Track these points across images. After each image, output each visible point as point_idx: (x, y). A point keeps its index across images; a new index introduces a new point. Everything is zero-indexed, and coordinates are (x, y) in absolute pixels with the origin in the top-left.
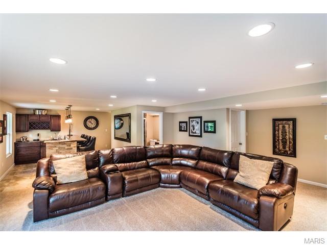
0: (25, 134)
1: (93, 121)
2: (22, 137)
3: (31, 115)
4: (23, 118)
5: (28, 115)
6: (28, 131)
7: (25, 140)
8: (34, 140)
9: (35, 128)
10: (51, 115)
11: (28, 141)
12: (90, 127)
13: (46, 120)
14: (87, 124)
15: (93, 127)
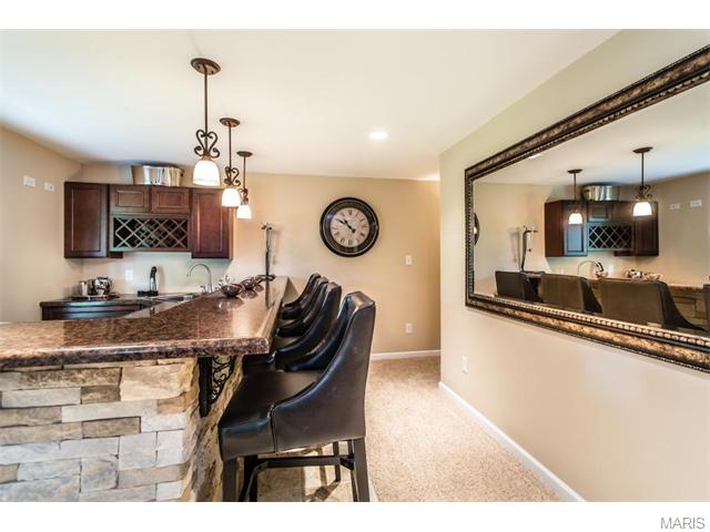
1: (356, 218)
7: (102, 293)
8: (141, 293)
9: (134, 246)
10: (191, 190)
11: (117, 297)
12: (346, 244)
13: (175, 211)
14: (334, 232)
15: (355, 244)
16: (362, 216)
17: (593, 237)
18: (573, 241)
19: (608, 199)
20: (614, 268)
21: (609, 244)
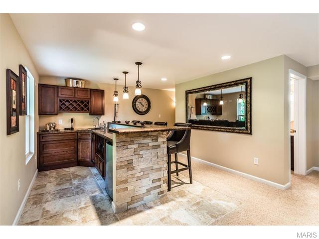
0: (53, 119)
1: (144, 102)
2: (49, 124)
3: (62, 87)
4: (51, 92)
5: (58, 87)
6: (57, 115)
7: (52, 129)
8: (65, 129)
9: (68, 110)
10: (91, 90)
11: (57, 130)
12: (141, 110)
13: (85, 97)
14: (137, 106)
15: (144, 110)
16: (146, 101)
17: (208, 109)
18: (203, 110)
19: (211, 98)
20: (212, 118)
21: (211, 111)
